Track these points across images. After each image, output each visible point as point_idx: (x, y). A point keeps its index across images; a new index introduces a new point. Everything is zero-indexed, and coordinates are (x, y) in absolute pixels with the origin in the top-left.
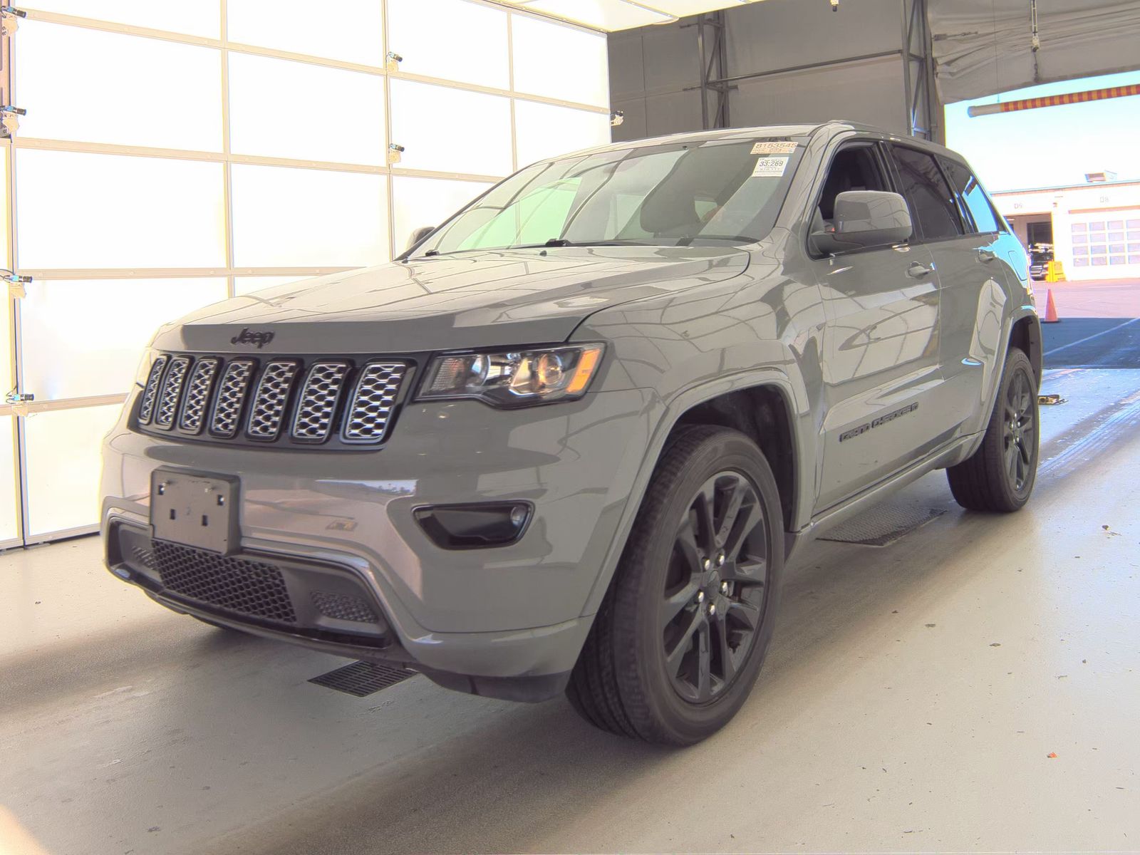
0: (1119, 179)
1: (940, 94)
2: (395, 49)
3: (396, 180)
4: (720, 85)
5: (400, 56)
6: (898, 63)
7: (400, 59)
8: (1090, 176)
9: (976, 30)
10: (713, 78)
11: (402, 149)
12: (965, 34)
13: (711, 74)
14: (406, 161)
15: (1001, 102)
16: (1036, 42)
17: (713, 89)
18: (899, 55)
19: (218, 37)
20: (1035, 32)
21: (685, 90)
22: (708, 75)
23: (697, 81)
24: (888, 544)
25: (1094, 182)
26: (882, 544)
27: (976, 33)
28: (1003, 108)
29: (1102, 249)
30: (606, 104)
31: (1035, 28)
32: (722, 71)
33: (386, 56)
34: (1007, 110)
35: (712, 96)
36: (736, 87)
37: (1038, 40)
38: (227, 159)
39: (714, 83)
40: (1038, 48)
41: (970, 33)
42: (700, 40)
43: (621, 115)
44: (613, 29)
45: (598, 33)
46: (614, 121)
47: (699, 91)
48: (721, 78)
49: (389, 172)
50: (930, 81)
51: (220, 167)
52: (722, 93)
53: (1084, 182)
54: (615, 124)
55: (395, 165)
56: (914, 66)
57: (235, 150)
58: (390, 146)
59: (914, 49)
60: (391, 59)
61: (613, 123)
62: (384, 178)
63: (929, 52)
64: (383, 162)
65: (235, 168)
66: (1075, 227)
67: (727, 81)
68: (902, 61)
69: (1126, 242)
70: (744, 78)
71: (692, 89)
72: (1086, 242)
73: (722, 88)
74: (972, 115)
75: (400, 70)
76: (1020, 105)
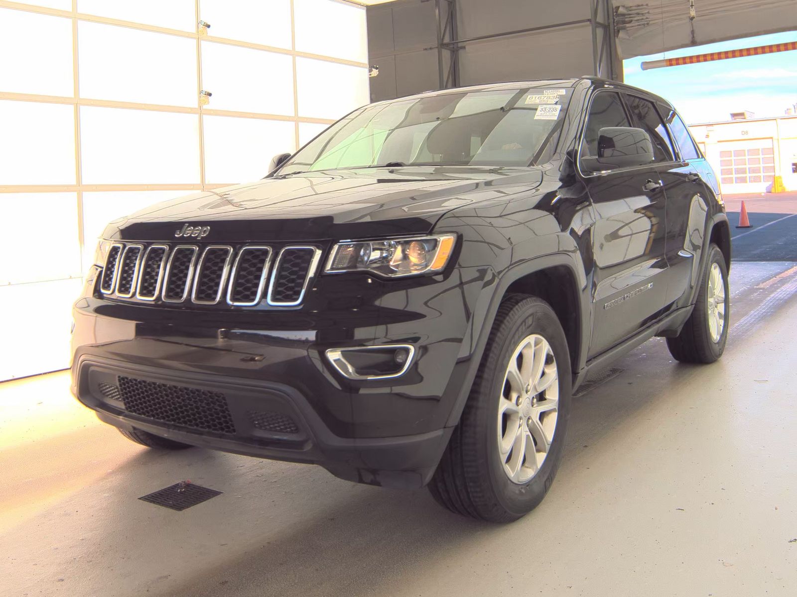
0: (756, 117)
1: (619, 51)
2: (205, 19)
3: (206, 118)
4: (452, 46)
5: (209, 24)
6: (588, 29)
7: (209, 26)
8: (734, 115)
10: (447, 40)
11: (210, 95)
12: (639, 6)
13: (446, 37)
14: (213, 103)
15: (666, 59)
16: (693, 13)
17: (447, 49)
18: (589, 23)
19: (70, 10)
20: (692, 6)
21: (425, 49)
22: (443, 38)
23: (435, 43)
24: (581, 394)
25: (737, 120)
27: (647, 5)
28: (668, 63)
29: (743, 171)
30: (365, 60)
31: (692, 2)
32: (454, 35)
33: (198, 24)
34: (671, 65)
35: (446, 54)
36: (464, 48)
37: (694, 12)
38: (77, 103)
39: (447, 45)
40: (694, 17)
41: (642, 5)
42: (437, 11)
43: (377, 68)
45: (360, 6)
46: (372, 73)
47: (436, 51)
48: (453, 40)
49: (200, 112)
50: (612, 41)
51: (71, 108)
52: (454, 51)
53: (729, 119)
54: (372, 76)
55: (205, 107)
56: (600, 32)
57: (83, 95)
58: (201, 92)
59: (600, 19)
60: (202, 26)
61: (370, 75)
62: (196, 117)
63: (611, 20)
64: (195, 105)
65: (83, 109)
66: (723, 154)
67: (457, 43)
68: (591, 28)
69: (762, 165)
70: (471, 40)
71: (431, 49)
72: (731, 165)
73: (453, 48)
74: (644, 69)
75: (208, 35)
76: (681, 61)
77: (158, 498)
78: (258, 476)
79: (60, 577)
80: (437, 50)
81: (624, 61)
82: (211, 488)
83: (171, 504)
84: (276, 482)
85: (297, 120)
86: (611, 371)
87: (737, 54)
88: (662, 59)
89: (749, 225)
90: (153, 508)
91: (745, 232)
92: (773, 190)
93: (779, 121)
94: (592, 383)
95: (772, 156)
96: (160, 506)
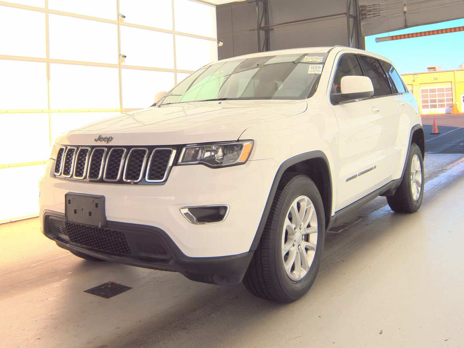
0: (442, 70)
1: (363, 32)
2: (122, 13)
3: (123, 70)
5: (125, 15)
6: (344, 19)
7: (124, 17)
8: (429, 69)
9: (379, 3)
10: (263, 25)
11: (125, 57)
12: (374, 5)
13: (262, 23)
14: (127, 62)
15: (390, 36)
16: (405, 9)
17: (263, 30)
18: (345, 15)
19: (44, 7)
20: (405, 5)
21: (250, 30)
22: (260, 25)
23: (256, 27)
24: (340, 231)
25: (431, 71)
26: (337, 231)
28: (391, 38)
29: (434, 101)
30: (215, 36)
31: (405, 3)
32: (267, 22)
33: (118, 15)
34: (393, 39)
35: (262, 33)
36: (272, 29)
37: (406, 9)
38: (48, 61)
39: (263, 27)
40: (406, 12)
41: (376, 5)
42: (257, 8)
43: (222, 42)
44: (218, 4)
45: (212, 5)
46: (219, 44)
48: (266, 25)
49: (120, 67)
50: (358, 26)
51: (45, 65)
52: (267, 32)
53: (427, 70)
54: (219, 46)
55: (122, 64)
56: (351, 20)
57: (51, 57)
58: (120, 55)
59: (352, 12)
60: (120, 17)
61: (218, 45)
62: (117, 70)
63: (358, 13)
64: (117, 63)
65: (52, 65)
66: (423, 91)
67: (269, 27)
68: (346, 18)
69: (445, 98)
70: (277, 25)
71: (253, 30)
72: (428, 98)
73: (267, 29)
74: (377, 42)
75: (124, 22)
76: (398, 37)
77: (94, 291)
78: (153, 278)
79: (38, 337)
80: (257, 31)
81: (365, 37)
82: (125, 285)
83: (102, 295)
84: (163, 281)
85: (176, 71)
86: (358, 217)
87: (431, 33)
88: (387, 36)
89: (438, 132)
90: (92, 297)
91: (436, 137)
92: (452, 113)
93: (455, 72)
94: (347, 224)
95: (451, 92)
96: (96, 296)
